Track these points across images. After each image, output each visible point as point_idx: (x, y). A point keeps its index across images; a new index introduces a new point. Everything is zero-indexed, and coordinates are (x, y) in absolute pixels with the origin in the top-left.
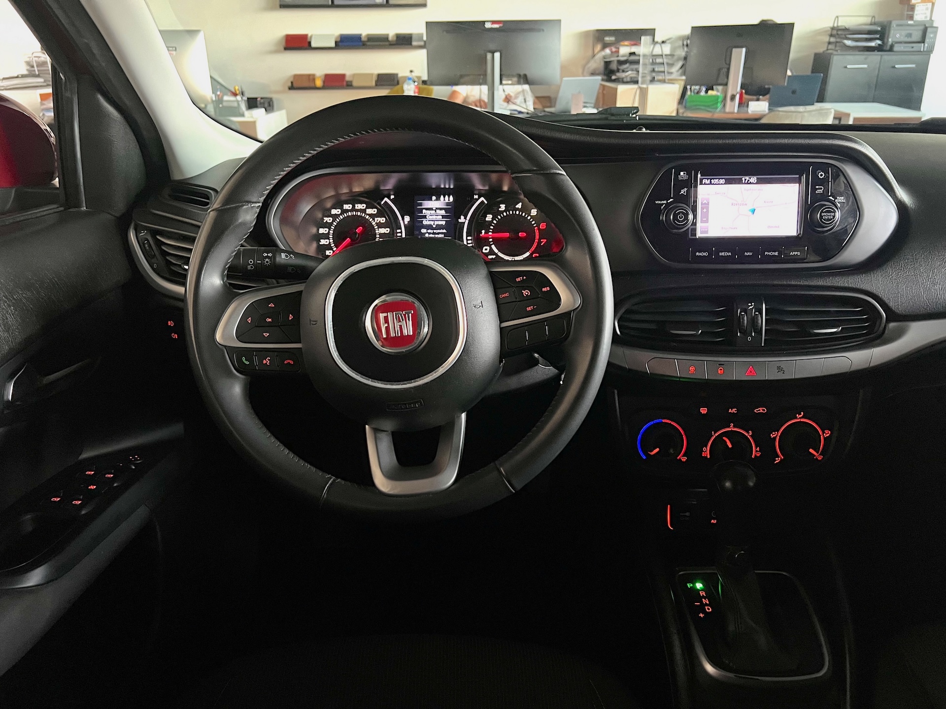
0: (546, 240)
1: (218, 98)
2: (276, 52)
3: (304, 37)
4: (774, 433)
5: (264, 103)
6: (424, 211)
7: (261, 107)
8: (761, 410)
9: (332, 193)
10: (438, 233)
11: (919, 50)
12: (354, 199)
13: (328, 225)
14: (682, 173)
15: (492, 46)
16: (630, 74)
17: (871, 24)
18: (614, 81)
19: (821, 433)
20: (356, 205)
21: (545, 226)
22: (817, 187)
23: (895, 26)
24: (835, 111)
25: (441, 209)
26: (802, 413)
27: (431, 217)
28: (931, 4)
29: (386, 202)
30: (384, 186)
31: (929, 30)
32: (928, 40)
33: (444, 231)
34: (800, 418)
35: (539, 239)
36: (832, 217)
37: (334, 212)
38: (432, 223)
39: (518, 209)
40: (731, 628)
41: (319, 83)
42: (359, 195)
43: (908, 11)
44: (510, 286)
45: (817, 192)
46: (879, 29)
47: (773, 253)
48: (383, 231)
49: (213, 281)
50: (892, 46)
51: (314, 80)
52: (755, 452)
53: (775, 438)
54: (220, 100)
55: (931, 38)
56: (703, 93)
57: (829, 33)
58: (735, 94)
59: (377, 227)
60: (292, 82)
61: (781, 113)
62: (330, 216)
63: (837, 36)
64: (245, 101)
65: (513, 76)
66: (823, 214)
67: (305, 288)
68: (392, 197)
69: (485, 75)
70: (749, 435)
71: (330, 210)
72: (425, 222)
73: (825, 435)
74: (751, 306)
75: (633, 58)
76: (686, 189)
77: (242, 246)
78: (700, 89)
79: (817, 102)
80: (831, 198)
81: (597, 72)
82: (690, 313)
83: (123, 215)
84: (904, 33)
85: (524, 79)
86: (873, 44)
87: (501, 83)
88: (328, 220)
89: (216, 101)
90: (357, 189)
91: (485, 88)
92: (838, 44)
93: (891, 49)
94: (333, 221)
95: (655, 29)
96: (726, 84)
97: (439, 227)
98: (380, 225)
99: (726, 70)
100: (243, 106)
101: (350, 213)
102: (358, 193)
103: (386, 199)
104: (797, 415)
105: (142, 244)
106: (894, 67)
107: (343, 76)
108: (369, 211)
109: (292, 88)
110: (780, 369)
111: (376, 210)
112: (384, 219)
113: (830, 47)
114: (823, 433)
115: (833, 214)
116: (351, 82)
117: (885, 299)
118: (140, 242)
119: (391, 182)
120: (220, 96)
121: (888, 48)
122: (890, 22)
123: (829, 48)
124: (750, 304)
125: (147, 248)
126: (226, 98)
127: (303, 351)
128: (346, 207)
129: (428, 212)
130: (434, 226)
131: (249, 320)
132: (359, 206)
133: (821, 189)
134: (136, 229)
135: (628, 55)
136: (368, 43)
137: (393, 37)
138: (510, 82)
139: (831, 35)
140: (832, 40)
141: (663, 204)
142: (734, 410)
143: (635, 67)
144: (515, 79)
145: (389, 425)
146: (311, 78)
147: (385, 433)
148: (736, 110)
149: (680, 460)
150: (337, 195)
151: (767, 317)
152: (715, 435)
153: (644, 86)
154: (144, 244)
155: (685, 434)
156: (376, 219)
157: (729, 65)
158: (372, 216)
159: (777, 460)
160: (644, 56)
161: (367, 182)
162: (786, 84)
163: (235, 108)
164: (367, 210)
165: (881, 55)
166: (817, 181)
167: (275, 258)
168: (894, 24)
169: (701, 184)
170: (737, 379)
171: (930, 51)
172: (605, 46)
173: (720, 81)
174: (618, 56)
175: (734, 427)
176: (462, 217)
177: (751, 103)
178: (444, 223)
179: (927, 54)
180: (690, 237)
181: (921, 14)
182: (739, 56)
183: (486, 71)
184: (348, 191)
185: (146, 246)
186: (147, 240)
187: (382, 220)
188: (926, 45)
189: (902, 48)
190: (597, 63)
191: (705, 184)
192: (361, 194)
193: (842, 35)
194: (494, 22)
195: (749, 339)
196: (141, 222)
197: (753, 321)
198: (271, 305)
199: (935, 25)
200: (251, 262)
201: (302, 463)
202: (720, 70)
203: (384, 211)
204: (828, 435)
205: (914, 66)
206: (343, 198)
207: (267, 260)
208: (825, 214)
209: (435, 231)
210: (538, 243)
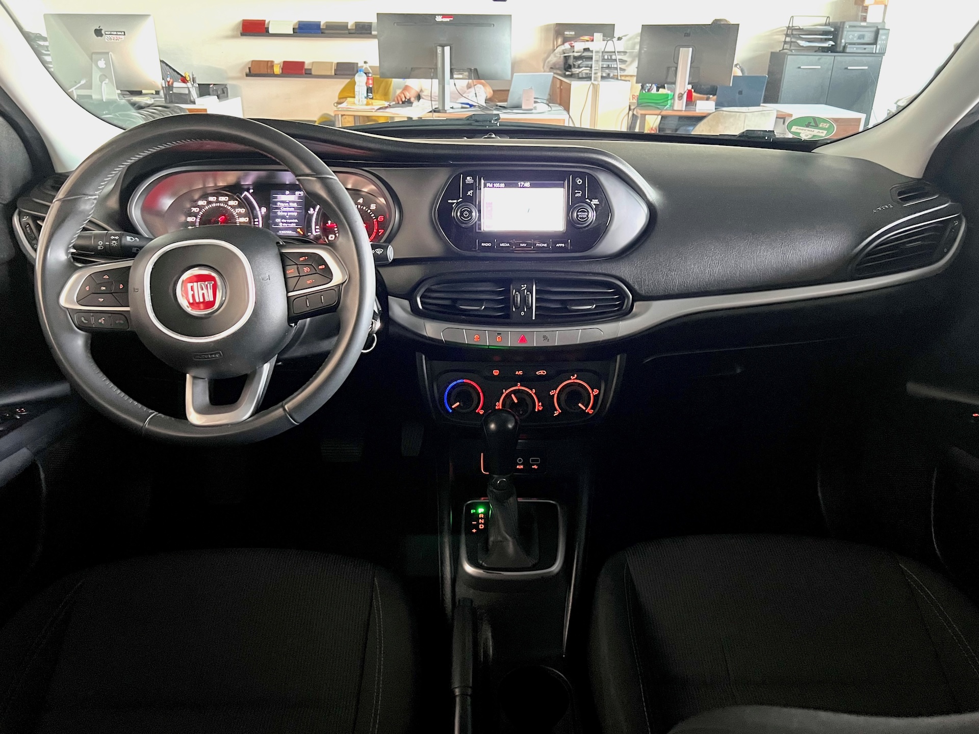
0: (383, 231)
1: (169, 85)
2: (233, 37)
3: (262, 23)
4: (552, 391)
5: (216, 90)
6: (279, 204)
7: (214, 95)
8: (542, 372)
9: (201, 186)
10: (291, 223)
11: (871, 52)
12: (218, 192)
13: (195, 215)
14: (468, 178)
15: (443, 40)
16: (584, 71)
17: (826, 25)
18: (571, 76)
19: (591, 391)
20: (220, 198)
21: (383, 219)
22: (576, 191)
23: (848, 27)
24: (777, 111)
25: (294, 202)
26: (575, 375)
27: (284, 209)
28: (883, 6)
29: (245, 195)
30: (245, 181)
31: (881, 32)
32: (880, 42)
33: (296, 221)
34: (574, 379)
35: (378, 230)
36: (586, 216)
37: (200, 203)
38: (286, 214)
39: (359, 203)
40: (492, 539)
41: (277, 70)
42: (222, 188)
43: (862, 12)
44: (294, 264)
45: (576, 196)
46: (833, 30)
47: (543, 245)
48: (243, 220)
49: (59, 255)
50: (845, 47)
51: (272, 66)
52: (538, 407)
53: (553, 395)
54: (169, 87)
55: (883, 40)
56: (654, 90)
57: (785, 33)
58: (683, 93)
59: (237, 216)
60: (249, 68)
61: (724, 112)
62: (198, 206)
63: (792, 36)
64: (196, 87)
65: (464, 70)
66: (578, 214)
67: (133, 264)
68: (251, 191)
69: (436, 69)
70: (532, 392)
71: (196, 201)
72: (279, 213)
73: (594, 393)
74: (524, 287)
75: (586, 54)
76: (472, 191)
77: (84, 229)
78: (651, 87)
79: (765, 102)
80: (587, 200)
81: (557, 67)
82: (477, 292)
83: (10, 202)
84: (856, 34)
85: (476, 75)
86: (826, 45)
87: (452, 77)
88: (195, 210)
89: (166, 87)
90: (221, 184)
91: (436, 82)
92: (792, 44)
93: (844, 51)
94: (200, 211)
95: (614, 25)
96: (674, 83)
97: (291, 218)
98: (240, 215)
99: (675, 69)
100: (194, 93)
101: (214, 204)
102: (221, 187)
103: (246, 193)
104: (572, 377)
105: (24, 228)
106: (847, 68)
107: (303, 63)
108: (232, 203)
109: (250, 74)
110: (545, 338)
111: (237, 202)
112: (244, 210)
113: (786, 46)
114: (593, 391)
115: (587, 214)
116: (310, 70)
117: (631, 282)
118: (23, 225)
119: (250, 179)
120: (170, 83)
121: (841, 49)
122: (844, 23)
123: (785, 48)
124: (523, 286)
125: (29, 231)
126: (176, 84)
127: (131, 313)
128: (211, 199)
129: (283, 205)
130: (287, 217)
131: (87, 288)
132: (222, 199)
133: (580, 193)
134: (19, 214)
135: (582, 50)
136: (326, 31)
137: (352, 26)
138: (461, 76)
139: (787, 35)
140: (788, 39)
141: (454, 203)
142: (520, 372)
143: (589, 63)
144: (466, 74)
145: (204, 373)
146: (270, 64)
147: (202, 380)
148: (684, 109)
149: (479, 413)
150: (204, 188)
151: (537, 297)
152: (505, 392)
153: (596, 83)
154: (26, 227)
155: (482, 392)
156: (237, 210)
157: (677, 64)
158: (233, 207)
159: (556, 413)
160: (597, 52)
161: (230, 178)
162: (731, 85)
163: (185, 94)
164: (229, 202)
165: (835, 56)
166: (575, 187)
167: (121, 241)
168: (847, 25)
169: (485, 186)
170: (511, 345)
171: (882, 53)
172: (565, 40)
173: (669, 80)
174: (574, 52)
175: (521, 385)
176: (312, 209)
177: (698, 102)
178: (296, 214)
179: (880, 56)
180: (477, 231)
181: (874, 16)
182: (686, 55)
183: (436, 64)
184: (213, 185)
185: (28, 229)
186: (28, 224)
187: (243, 211)
188: (878, 47)
189: (855, 49)
190: (556, 58)
191: (488, 187)
192: (224, 188)
193: (796, 34)
194: (444, 16)
195: (523, 314)
196: (25, 209)
197: (524, 299)
198: (106, 277)
199: (886, 27)
200: (100, 243)
201: (131, 400)
202: (668, 68)
203: (242, 204)
204: (597, 393)
205: (866, 68)
206: (209, 191)
207: (114, 242)
208: (580, 213)
209: (288, 221)
210: (376, 232)
